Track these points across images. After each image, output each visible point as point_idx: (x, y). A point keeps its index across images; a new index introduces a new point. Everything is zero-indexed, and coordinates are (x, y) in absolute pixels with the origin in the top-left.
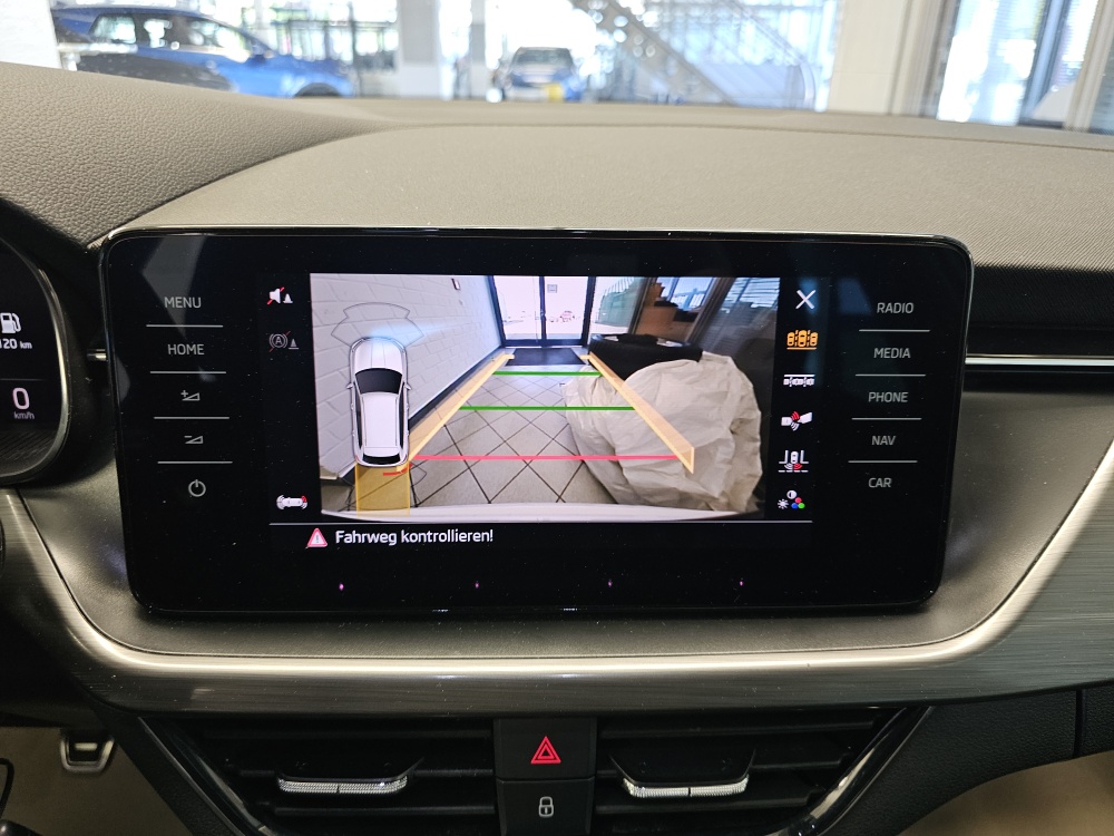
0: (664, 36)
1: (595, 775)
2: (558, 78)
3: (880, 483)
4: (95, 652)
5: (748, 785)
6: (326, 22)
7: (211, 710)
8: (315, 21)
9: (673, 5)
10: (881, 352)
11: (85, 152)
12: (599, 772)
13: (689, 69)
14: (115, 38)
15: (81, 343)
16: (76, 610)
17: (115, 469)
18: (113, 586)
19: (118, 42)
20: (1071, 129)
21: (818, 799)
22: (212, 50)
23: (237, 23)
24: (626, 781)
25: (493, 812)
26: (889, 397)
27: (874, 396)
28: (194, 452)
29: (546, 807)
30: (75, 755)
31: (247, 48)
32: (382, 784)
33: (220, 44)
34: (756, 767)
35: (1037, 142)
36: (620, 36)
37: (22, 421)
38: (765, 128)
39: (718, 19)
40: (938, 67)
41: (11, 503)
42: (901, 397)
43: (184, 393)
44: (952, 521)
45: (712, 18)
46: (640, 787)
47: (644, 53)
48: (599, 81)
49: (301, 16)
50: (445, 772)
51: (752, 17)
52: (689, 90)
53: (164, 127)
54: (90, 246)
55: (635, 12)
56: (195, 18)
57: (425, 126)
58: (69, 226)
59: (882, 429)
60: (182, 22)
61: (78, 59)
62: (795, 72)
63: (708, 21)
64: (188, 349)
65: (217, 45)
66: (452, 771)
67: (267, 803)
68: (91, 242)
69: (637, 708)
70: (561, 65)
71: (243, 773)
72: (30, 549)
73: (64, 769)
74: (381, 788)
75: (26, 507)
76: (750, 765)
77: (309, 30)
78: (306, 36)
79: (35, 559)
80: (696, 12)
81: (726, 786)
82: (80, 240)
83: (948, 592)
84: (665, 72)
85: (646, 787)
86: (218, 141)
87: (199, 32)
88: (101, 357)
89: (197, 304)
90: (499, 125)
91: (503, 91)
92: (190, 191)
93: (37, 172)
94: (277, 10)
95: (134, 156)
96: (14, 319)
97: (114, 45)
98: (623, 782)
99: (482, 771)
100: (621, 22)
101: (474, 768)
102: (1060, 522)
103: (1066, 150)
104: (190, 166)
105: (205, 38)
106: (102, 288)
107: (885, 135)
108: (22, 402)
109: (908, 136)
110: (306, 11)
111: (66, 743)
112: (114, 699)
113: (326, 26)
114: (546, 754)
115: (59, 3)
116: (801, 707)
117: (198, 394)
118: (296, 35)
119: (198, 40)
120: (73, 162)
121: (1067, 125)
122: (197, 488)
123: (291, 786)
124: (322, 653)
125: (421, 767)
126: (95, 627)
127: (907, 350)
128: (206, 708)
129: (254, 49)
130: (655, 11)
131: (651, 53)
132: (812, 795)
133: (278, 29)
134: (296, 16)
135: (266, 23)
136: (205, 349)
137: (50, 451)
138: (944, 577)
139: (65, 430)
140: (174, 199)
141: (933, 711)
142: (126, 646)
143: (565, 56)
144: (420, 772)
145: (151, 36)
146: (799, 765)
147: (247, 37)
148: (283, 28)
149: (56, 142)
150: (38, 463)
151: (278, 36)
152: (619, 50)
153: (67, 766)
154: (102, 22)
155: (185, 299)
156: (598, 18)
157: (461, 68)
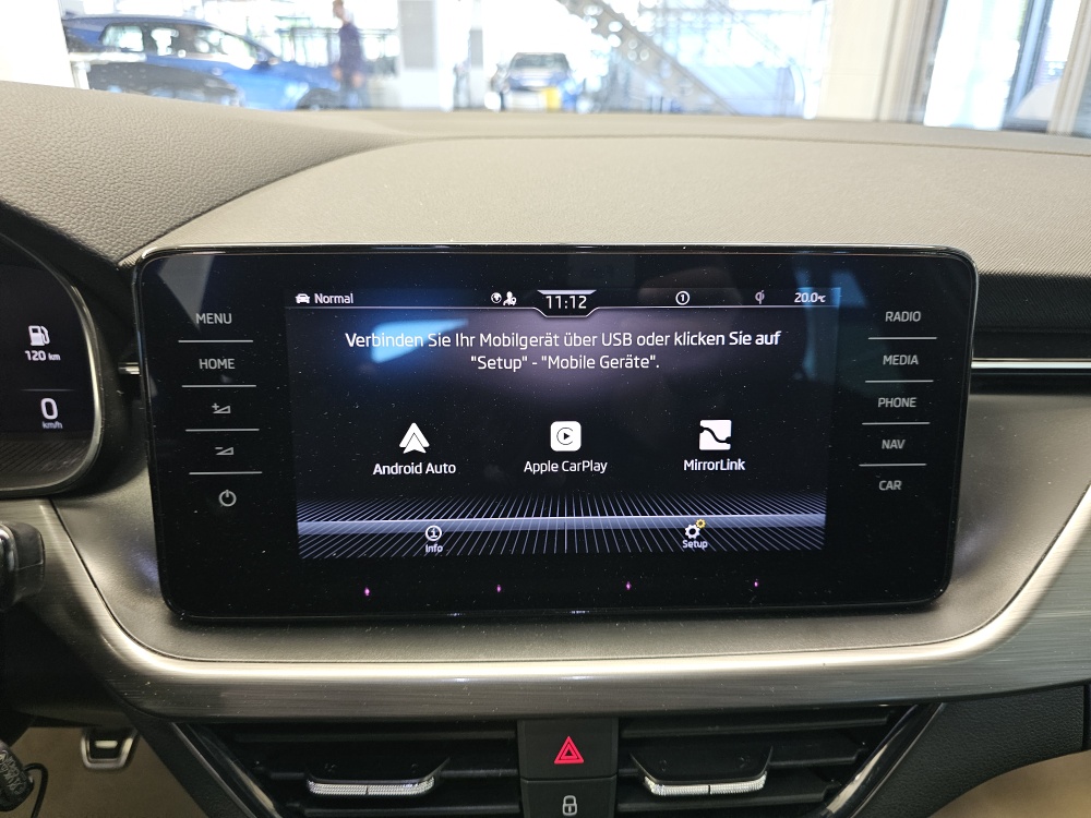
0: (658, 40)
1: (617, 773)
2: (556, 81)
3: (890, 485)
4: (130, 660)
5: (766, 781)
6: (329, 29)
7: (243, 715)
8: (318, 28)
9: (666, 10)
10: (890, 359)
11: (116, 172)
12: (620, 771)
13: (681, 72)
14: (123, 47)
15: (114, 354)
16: (111, 619)
17: (148, 478)
18: (146, 594)
19: (125, 50)
20: (1055, 133)
21: (832, 795)
22: (216, 57)
23: (243, 33)
24: (647, 779)
25: (518, 811)
26: (898, 402)
27: (883, 401)
28: (225, 463)
29: (570, 806)
30: (95, 753)
31: (252, 55)
32: (410, 785)
33: (225, 51)
34: (775, 764)
35: (1030, 149)
36: (615, 41)
37: (51, 430)
38: (767, 138)
39: (710, 23)
40: (924, 72)
41: (44, 513)
42: (909, 403)
43: (215, 406)
44: (960, 520)
45: (704, 23)
46: (661, 785)
47: (639, 57)
48: (594, 85)
49: (304, 23)
50: (470, 772)
51: (743, 21)
52: (683, 92)
53: (190, 146)
54: (121, 263)
55: (628, 17)
56: (202, 27)
57: (439, 139)
58: (101, 244)
59: (891, 433)
60: (188, 31)
61: (88, 68)
62: (786, 73)
63: (700, 26)
64: (219, 363)
65: (223, 53)
66: (477, 772)
67: (297, 805)
68: (122, 259)
69: (657, 709)
70: (557, 69)
71: (275, 775)
72: (64, 559)
73: (85, 766)
74: (410, 789)
75: (59, 518)
76: (768, 762)
77: (312, 37)
78: (309, 41)
79: (70, 569)
80: (687, 17)
81: (745, 784)
82: (112, 257)
83: (957, 595)
84: (659, 75)
85: (666, 784)
86: (241, 159)
87: (205, 40)
88: (134, 370)
89: (227, 320)
91: (502, 95)
92: (215, 207)
93: (70, 192)
94: (280, 18)
95: (162, 174)
96: (43, 332)
97: (123, 54)
98: (644, 780)
99: (506, 771)
100: (615, 26)
101: (498, 768)
102: (1064, 520)
103: (1058, 157)
104: (215, 183)
105: (211, 46)
106: (135, 305)
108: (50, 412)
109: (905, 144)
110: (309, 19)
111: (86, 740)
112: (149, 705)
113: (328, 33)
114: (569, 755)
115: (68, 13)
116: (819, 705)
117: (229, 407)
118: (299, 42)
119: (203, 47)
120: (104, 182)
121: (1051, 128)
122: (227, 498)
123: (320, 789)
124: (351, 658)
125: (447, 768)
126: (129, 635)
127: (915, 357)
128: (238, 713)
129: (259, 56)
130: (649, 16)
131: (645, 57)
132: (828, 790)
133: (282, 37)
134: (299, 23)
135: (271, 31)
136: (236, 363)
137: (83, 463)
138: (953, 576)
139: (98, 442)
140: (200, 215)
141: (946, 707)
142: (160, 654)
143: (561, 60)
144: (447, 773)
145: (158, 44)
146: (815, 762)
147: (252, 45)
148: (286, 35)
149: (88, 162)
150: (72, 474)
151: (282, 42)
152: (614, 54)
153: (88, 764)
154: (111, 32)
155: (216, 315)
156: (594, 24)
157: (460, 73)
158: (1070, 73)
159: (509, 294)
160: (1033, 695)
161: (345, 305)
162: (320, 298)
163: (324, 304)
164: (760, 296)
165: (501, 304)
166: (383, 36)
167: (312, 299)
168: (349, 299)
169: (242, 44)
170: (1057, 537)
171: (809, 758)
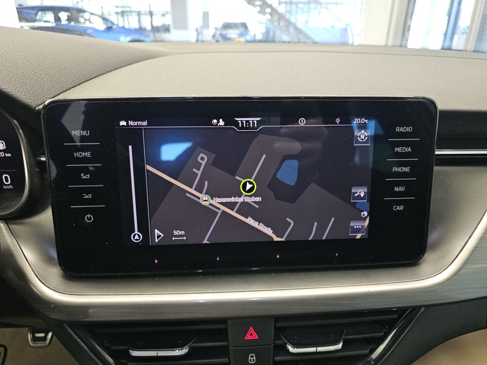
0: (287, 16)
1: (274, 343)
2: (241, 35)
3: (398, 208)
4: (44, 295)
5: (342, 345)
6: (139, 12)
7: (98, 320)
8: (134, 11)
9: (291, 3)
10: (398, 149)
11: (34, 66)
12: (275, 342)
13: (298, 30)
14: (45, 20)
15: (34, 153)
16: (34, 276)
17: (51, 210)
18: (51, 264)
19: (47, 22)
21: (373, 351)
22: (88, 24)
23: (100, 14)
24: (288, 345)
25: (228, 362)
26: (402, 169)
27: (395, 169)
28: (87, 202)
29: (252, 358)
30: (35, 339)
31: (104, 24)
32: (177, 351)
33: (92, 22)
34: (346, 337)
36: (268, 17)
37: (7, 189)
39: (311, 8)
40: (407, 28)
41: (3, 227)
42: (407, 169)
43: (82, 175)
44: (430, 224)
45: (308, 8)
46: (294, 348)
47: (279, 23)
48: (259, 37)
49: (128, 9)
50: (205, 344)
51: (325, 8)
53: (70, 54)
54: (37, 109)
55: (274, 6)
56: (81, 11)
57: (188, 53)
58: (27, 99)
59: (399, 184)
60: (75, 13)
62: (345, 30)
63: (306, 9)
64: (84, 154)
66: (209, 344)
67: (124, 361)
68: (37, 106)
70: (242, 29)
71: (114, 348)
72: (12, 248)
73: (30, 345)
74: (177, 352)
75: (10, 229)
76: (343, 336)
77: (131, 15)
78: (130, 17)
79: (15, 252)
80: (301, 6)
81: (333, 346)
82: (32, 106)
83: (429, 258)
84: (288, 32)
85: (297, 348)
86: (94, 61)
87: (82, 17)
88: (43, 159)
89: (87, 134)
90: (221, 52)
92: (82, 83)
93: (12, 75)
94: (117, 7)
95: (57, 67)
96: (2, 143)
97: (45, 23)
98: (286, 346)
99: (222, 343)
100: (268, 10)
101: (218, 342)
102: (477, 223)
103: (471, 60)
104: (82, 72)
105: (86, 20)
106: (43, 127)
107: (391, 54)
108: (7, 181)
110: (130, 7)
111: (30, 333)
112: (53, 316)
113: (139, 14)
114: (252, 335)
115: (20, 5)
116: (367, 310)
117: (89, 175)
118: (126, 18)
119: (82, 20)
120: (28, 70)
122: (89, 218)
123: (135, 353)
124: (148, 292)
125: (195, 342)
126: (43, 283)
127: (410, 148)
128: (95, 319)
129: (107, 24)
130: (283, 5)
131: (282, 24)
132: (371, 349)
133: (118, 16)
134: (126, 9)
135: (113, 13)
136: (91, 154)
137: (21, 202)
138: (427, 249)
139: (27, 193)
140: (75, 86)
141: (424, 310)
142: (58, 292)
143: (244, 26)
144: (194, 345)
145: (62, 19)
146: (365, 336)
147: (105, 19)
148: (120, 15)
149: (20, 61)
150: (16, 208)
151: (118, 18)
152: (268, 22)
153: (31, 344)
154: (40, 13)
155: (82, 131)
156: (258, 9)
157: (199, 31)
158: (471, 29)
159: (221, 120)
160: (464, 303)
161: (143, 126)
162: (131, 123)
163: (133, 126)
164: (338, 120)
165: (217, 125)
166: (164, 15)
167: (127, 123)
168: (145, 123)
169: (100, 19)
170: (474, 231)
171: (362, 334)
